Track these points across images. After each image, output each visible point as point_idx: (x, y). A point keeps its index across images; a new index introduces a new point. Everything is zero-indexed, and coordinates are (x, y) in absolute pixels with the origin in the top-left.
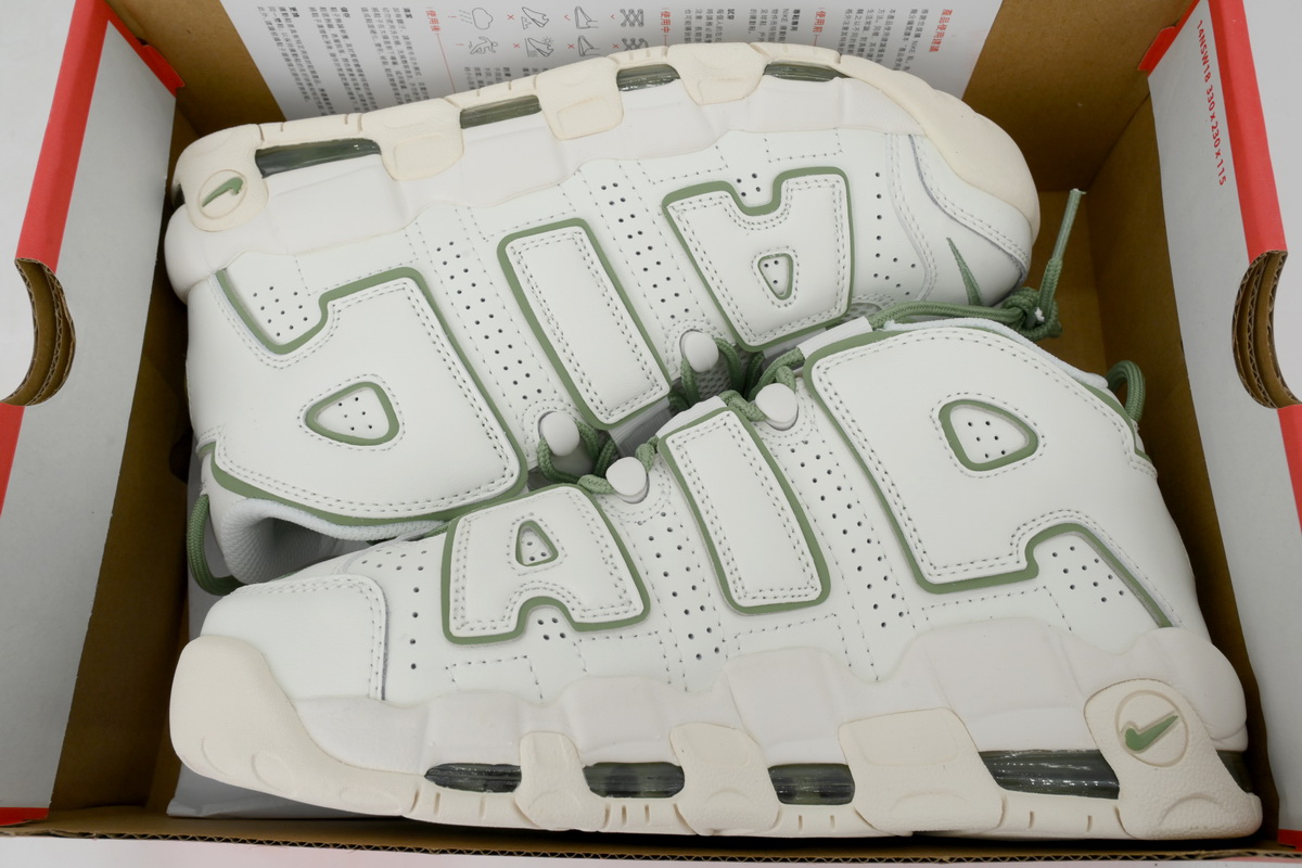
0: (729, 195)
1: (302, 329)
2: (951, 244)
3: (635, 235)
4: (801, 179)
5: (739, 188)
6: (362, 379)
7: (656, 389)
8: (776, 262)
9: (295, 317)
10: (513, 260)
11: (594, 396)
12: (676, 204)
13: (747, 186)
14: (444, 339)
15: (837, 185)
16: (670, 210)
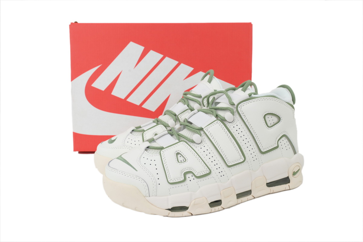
0: (196, 175)
1: (281, 140)
2: (136, 170)
3: (216, 165)
4: (179, 180)
5: (194, 177)
6: (270, 128)
7: (207, 129)
8: (181, 161)
9: (283, 143)
10: (242, 156)
11: (222, 126)
12: (208, 172)
13: (191, 178)
14: (255, 138)
15: (170, 180)
16: (209, 171)
